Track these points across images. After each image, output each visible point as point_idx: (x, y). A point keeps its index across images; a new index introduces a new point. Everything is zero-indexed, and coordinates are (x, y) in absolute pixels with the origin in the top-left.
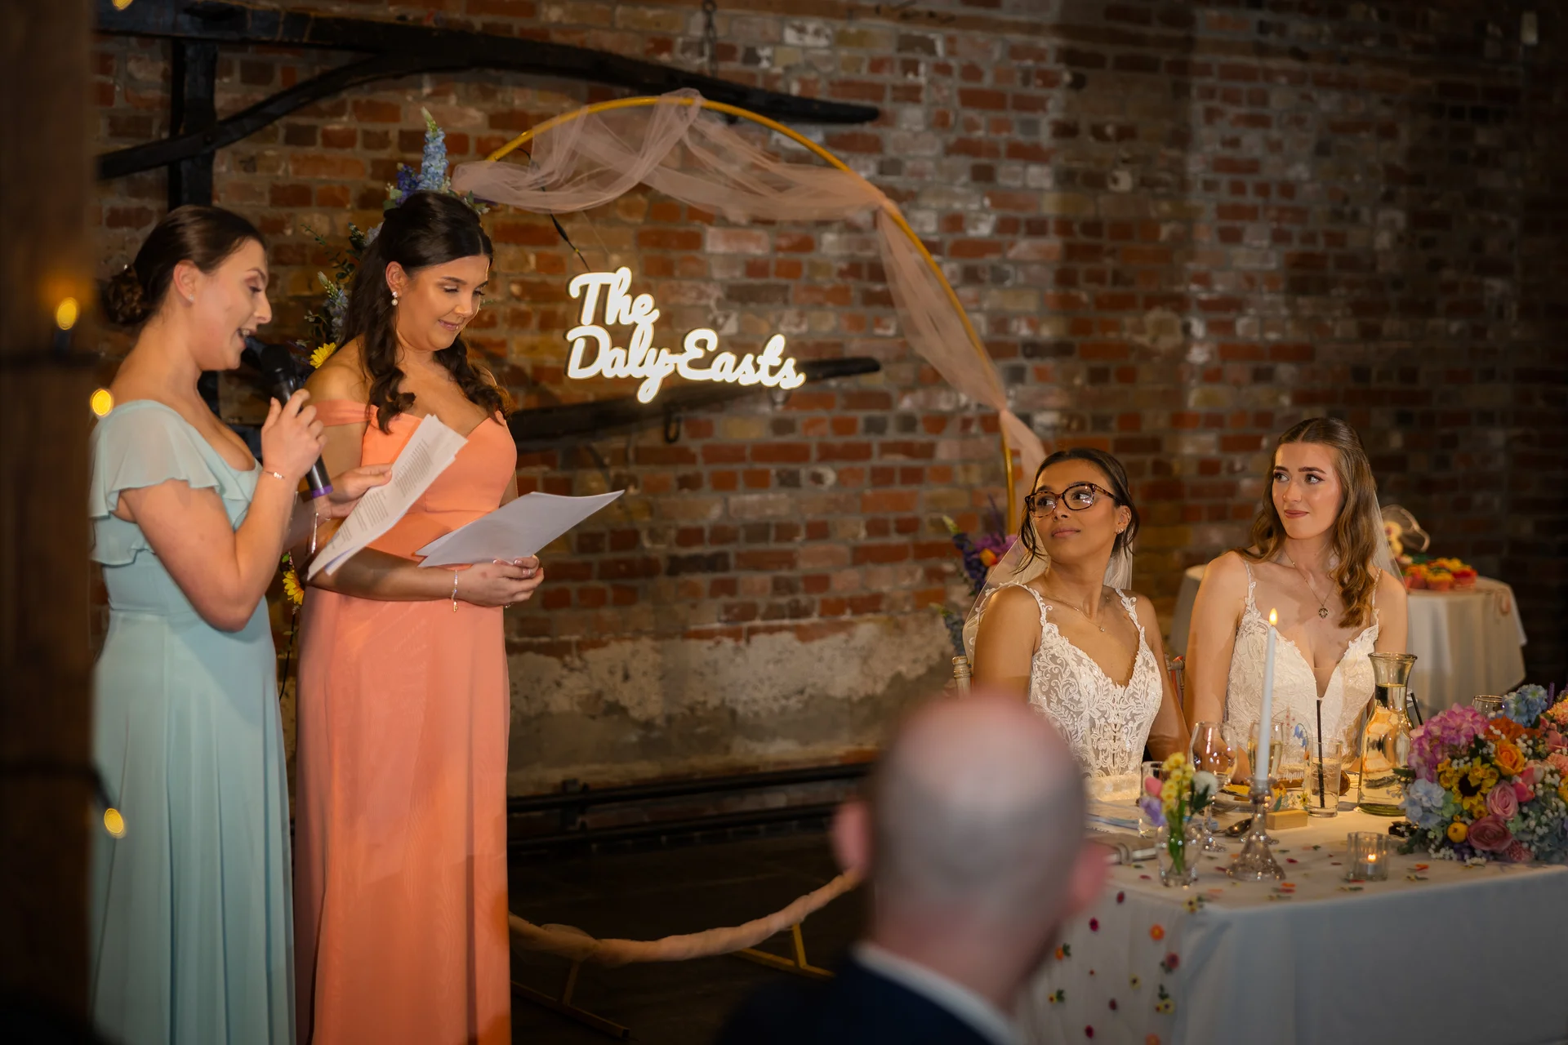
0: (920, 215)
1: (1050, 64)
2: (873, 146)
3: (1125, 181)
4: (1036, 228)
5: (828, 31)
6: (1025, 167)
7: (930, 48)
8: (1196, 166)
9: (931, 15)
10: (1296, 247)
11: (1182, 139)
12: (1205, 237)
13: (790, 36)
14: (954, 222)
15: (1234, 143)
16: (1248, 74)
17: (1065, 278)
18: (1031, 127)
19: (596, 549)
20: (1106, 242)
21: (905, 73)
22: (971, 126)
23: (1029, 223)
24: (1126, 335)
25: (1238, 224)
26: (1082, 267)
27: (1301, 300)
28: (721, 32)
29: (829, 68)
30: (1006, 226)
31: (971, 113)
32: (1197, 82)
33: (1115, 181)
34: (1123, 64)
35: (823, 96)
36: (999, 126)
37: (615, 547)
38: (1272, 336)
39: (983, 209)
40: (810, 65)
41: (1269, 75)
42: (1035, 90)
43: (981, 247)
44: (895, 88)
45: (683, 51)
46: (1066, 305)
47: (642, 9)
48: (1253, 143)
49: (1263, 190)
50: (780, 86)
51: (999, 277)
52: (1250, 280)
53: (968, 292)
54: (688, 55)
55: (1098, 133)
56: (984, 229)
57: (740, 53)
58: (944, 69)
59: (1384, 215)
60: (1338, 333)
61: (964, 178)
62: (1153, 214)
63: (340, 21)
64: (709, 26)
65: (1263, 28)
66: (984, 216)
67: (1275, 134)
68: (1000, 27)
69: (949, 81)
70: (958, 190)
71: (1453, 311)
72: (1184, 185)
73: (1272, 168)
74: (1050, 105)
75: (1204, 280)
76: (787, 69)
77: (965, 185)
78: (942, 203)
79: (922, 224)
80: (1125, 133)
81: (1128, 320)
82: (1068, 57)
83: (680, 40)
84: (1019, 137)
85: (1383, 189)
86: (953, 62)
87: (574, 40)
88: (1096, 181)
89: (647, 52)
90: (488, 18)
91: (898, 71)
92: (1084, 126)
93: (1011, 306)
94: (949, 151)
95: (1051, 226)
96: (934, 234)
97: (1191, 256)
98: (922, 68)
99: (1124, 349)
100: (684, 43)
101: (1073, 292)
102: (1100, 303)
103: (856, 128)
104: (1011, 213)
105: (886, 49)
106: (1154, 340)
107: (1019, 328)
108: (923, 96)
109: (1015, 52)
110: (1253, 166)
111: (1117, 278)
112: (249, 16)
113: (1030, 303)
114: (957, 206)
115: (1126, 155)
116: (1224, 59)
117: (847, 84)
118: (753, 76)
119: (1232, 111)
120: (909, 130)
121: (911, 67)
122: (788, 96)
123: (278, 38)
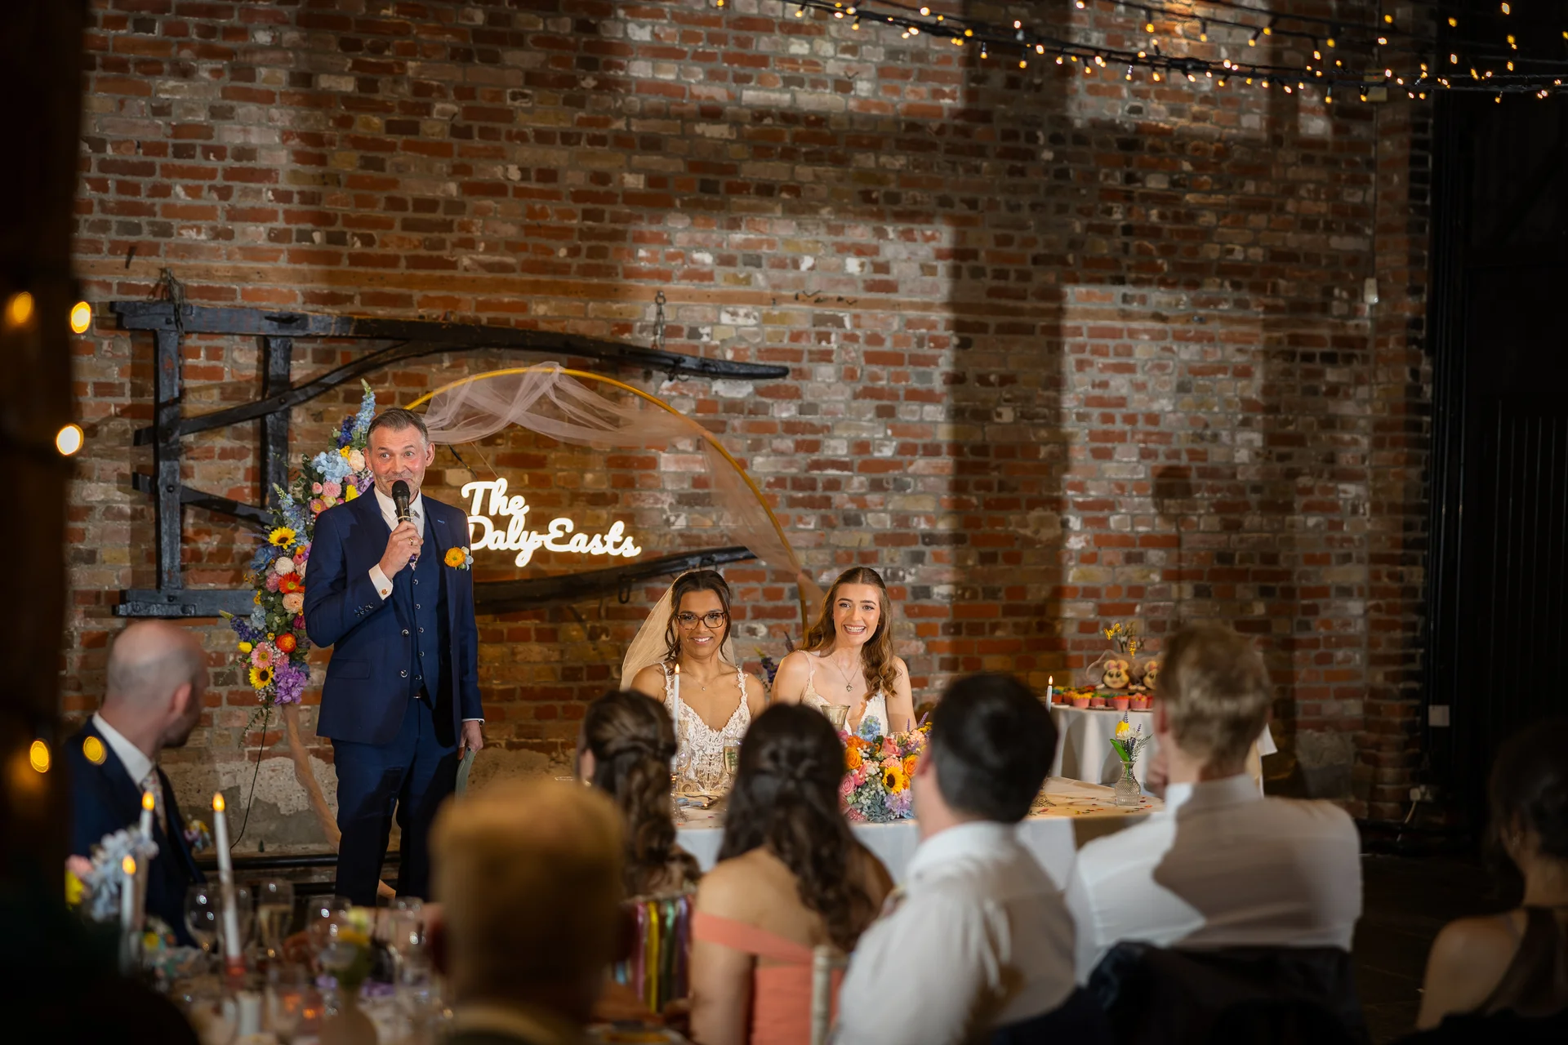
0: (833, 443)
1: (941, 331)
2: (795, 394)
3: (1007, 415)
4: (932, 450)
5: (756, 314)
6: (922, 407)
7: (839, 323)
8: (1070, 403)
9: (840, 299)
10: (1162, 461)
11: (1056, 382)
12: (1080, 454)
13: (725, 318)
14: (862, 447)
15: (1104, 385)
16: (1114, 333)
17: (957, 487)
18: (926, 377)
19: (576, 679)
20: (992, 460)
21: (820, 342)
22: (875, 377)
23: (925, 447)
24: (1011, 529)
25: (1109, 445)
26: (972, 479)
27: (1167, 502)
28: (669, 317)
29: (758, 340)
30: (903, 449)
31: (875, 369)
32: (1069, 341)
33: (999, 415)
34: (1002, 329)
35: (753, 361)
36: (898, 377)
37: (591, 677)
38: (1142, 529)
39: (886, 438)
40: (741, 338)
41: (1132, 334)
42: (928, 350)
43: (886, 465)
44: (810, 352)
45: (641, 332)
46: (958, 507)
47: (609, 303)
48: (1119, 384)
49: (1130, 419)
50: (718, 353)
51: (901, 487)
52: (1121, 487)
53: (873, 498)
54: (645, 334)
55: (983, 380)
56: (887, 452)
57: (686, 332)
58: (852, 338)
59: (1242, 436)
60: (1202, 527)
61: (870, 416)
62: (1033, 439)
63: (377, 321)
64: (660, 313)
65: (1126, 299)
66: (887, 443)
67: (1139, 377)
68: (897, 306)
69: (856, 346)
70: (865, 424)
71: (1309, 509)
72: (1058, 417)
73: (1138, 403)
74: (941, 361)
75: (1080, 487)
76: (723, 341)
77: (871, 420)
78: (853, 434)
79: (835, 448)
80: (1006, 380)
81: (1013, 517)
82: (958, 326)
83: (638, 324)
84: (914, 384)
85: (1240, 417)
86: (858, 332)
87: (556, 328)
88: (983, 415)
89: (612, 333)
90: (492, 314)
91: (813, 340)
92: (970, 375)
93: (911, 506)
94: (856, 396)
95: (945, 449)
96: (845, 456)
97: (1067, 469)
98: (833, 338)
99: (1011, 539)
100: (641, 326)
101: (965, 497)
102: (987, 505)
103: (780, 381)
104: (911, 440)
105: (804, 325)
106: (1037, 532)
107: (919, 523)
108: (834, 357)
109: (910, 324)
110: (1121, 402)
111: (1002, 486)
112: (310, 320)
113: (928, 505)
114: (864, 435)
115: (1008, 396)
116: (1091, 323)
117: (771, 352)
118: (696, 348)
119: (1100, 361)
120: (824, 382)
121: (826, 337)
122: (725, 362)
123: (331, 333)
